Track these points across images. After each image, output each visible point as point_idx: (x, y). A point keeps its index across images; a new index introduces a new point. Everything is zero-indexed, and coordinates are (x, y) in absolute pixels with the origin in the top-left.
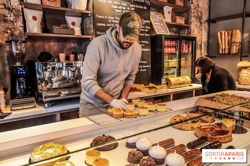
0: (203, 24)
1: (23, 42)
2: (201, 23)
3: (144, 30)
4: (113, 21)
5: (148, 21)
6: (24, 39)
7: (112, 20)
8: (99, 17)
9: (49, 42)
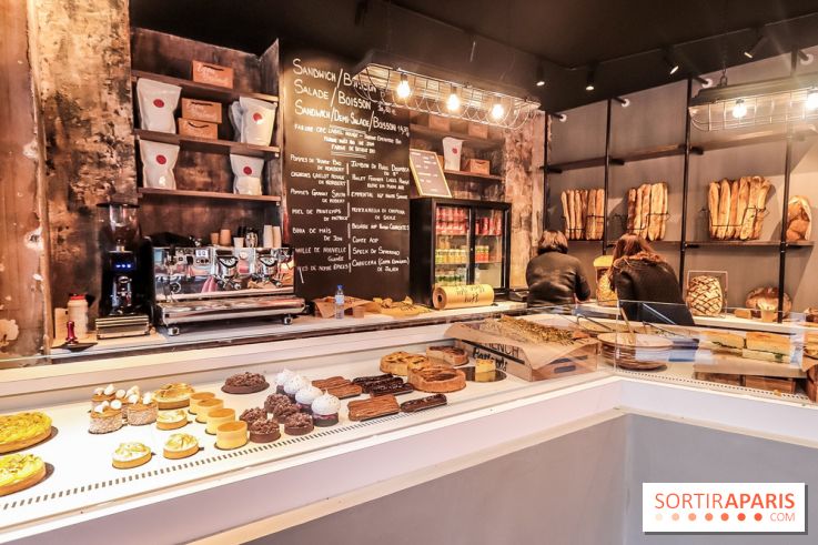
0: (533, 175)
1: (132, 206)
2: (528, 173)
3: (394, 187)
4: (327, 168)
5: (403, 169)
6: (135, 201)
7: (324, 165)
8: (296, 159)
9: (192, 206)
